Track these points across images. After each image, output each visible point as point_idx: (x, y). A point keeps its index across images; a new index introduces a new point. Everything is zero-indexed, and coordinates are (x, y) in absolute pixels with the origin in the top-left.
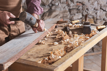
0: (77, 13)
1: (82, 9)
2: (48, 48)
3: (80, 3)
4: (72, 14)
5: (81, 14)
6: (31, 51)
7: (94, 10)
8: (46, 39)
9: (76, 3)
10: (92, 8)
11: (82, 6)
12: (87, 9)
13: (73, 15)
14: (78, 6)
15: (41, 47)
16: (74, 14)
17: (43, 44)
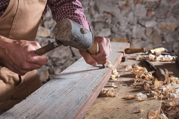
0: (104, 28)
1: (112, 23)
2: (126, 107)
3: (108, 13)
4: (96, 30)
5: (110, 30)
6: (91, 114)
7: (129, 25)
8: (113, 85)
9: (102, 13)
10: (126, 21)
11: (112, 19)
12: (119, 23)
13: (98, 31)
14: (106, 18)
15: (109, 103)
16: (100, 30)
17: (110, 96)
